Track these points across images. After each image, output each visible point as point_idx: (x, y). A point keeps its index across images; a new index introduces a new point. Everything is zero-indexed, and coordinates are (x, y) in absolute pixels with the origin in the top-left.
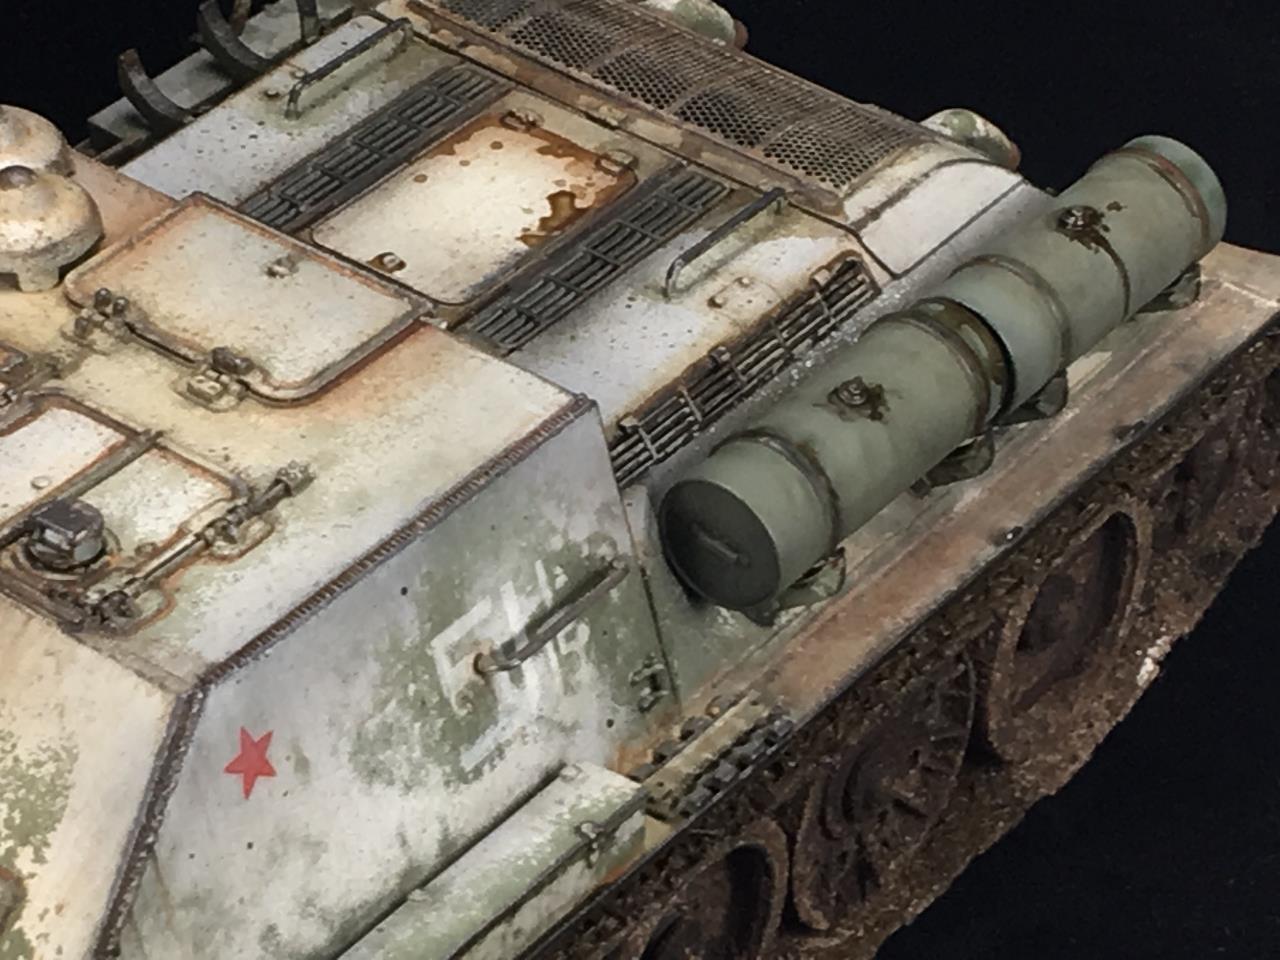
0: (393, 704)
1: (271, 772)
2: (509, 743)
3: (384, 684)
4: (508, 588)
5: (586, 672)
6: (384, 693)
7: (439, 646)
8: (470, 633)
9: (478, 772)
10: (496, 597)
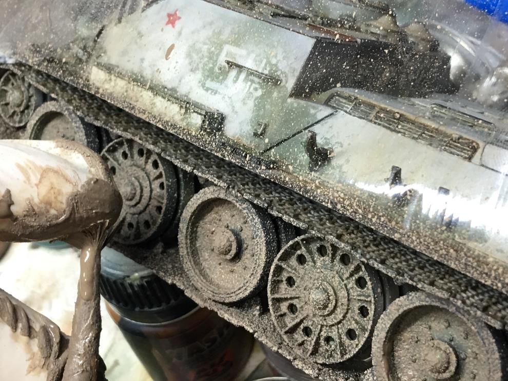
0: (206, 47)
1: (173, 27)
2: (219, 93)
3: (209, 39)
4: (253, 56)
5: (251, 104)
6: (207, 41)
7: (227, 48)
8: (236, 54)
9: (207, 90)
10: (248, 54)
